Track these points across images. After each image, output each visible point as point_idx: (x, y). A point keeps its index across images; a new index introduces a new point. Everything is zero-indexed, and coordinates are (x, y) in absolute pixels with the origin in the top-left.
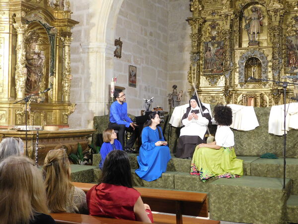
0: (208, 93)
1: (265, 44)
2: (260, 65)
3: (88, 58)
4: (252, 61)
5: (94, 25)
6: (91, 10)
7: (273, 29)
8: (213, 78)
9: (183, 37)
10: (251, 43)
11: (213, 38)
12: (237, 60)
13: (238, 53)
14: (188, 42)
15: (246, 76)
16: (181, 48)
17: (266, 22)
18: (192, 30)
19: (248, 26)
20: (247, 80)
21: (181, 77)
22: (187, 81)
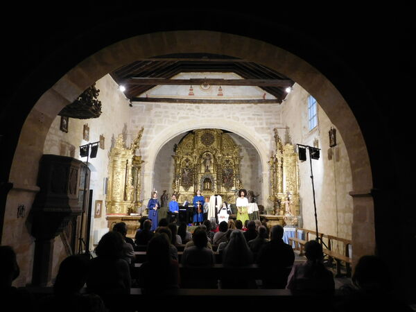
0: (183, 195)
1: (212, 172)
2: (210, 182)
3: (143, 178)
4: (207, 180)
5: (147, 162)
6: (145, 155)
7: (217, 165)
8: (187, 187)
9: (170, 165)
10: (207, 170)
11: (187, 167)
12: (199, 179)
13: (200, 176)
14: (172, 168)
15: (204, 187)
16: (169, 171)
17: (213, 162)
18: (176, 161)
19: (205, 163)
20: (205, 189)
21: (168, 186)
22: (171, 188)
